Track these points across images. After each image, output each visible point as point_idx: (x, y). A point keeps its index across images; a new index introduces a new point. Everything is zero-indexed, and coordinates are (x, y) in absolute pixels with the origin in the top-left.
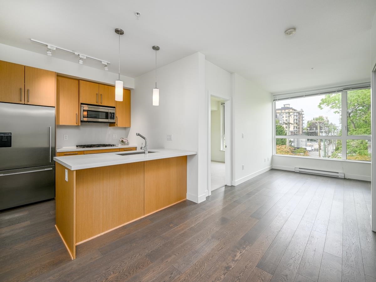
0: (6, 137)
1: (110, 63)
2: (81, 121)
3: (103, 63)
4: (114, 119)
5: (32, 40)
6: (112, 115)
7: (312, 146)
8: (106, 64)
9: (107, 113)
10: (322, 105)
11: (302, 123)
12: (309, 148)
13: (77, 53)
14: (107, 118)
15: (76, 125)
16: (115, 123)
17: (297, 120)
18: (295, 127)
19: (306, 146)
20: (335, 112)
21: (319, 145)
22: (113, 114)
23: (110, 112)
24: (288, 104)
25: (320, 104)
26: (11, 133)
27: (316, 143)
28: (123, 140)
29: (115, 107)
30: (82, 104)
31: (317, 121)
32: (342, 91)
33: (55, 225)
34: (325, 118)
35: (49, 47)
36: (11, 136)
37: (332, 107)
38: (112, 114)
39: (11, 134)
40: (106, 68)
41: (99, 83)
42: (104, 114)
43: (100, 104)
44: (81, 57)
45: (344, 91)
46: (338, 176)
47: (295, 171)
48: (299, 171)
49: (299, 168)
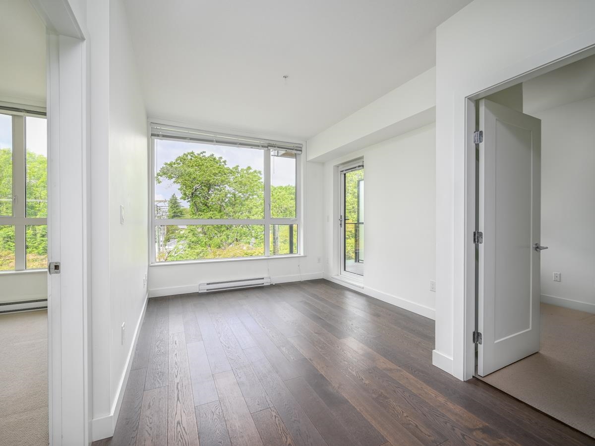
10: (159, 177)
32: (266, 147)
45: (269, 148)
46: (263, 284)
47: (200, 292)
48: (207, 290)
49: (208, 284)
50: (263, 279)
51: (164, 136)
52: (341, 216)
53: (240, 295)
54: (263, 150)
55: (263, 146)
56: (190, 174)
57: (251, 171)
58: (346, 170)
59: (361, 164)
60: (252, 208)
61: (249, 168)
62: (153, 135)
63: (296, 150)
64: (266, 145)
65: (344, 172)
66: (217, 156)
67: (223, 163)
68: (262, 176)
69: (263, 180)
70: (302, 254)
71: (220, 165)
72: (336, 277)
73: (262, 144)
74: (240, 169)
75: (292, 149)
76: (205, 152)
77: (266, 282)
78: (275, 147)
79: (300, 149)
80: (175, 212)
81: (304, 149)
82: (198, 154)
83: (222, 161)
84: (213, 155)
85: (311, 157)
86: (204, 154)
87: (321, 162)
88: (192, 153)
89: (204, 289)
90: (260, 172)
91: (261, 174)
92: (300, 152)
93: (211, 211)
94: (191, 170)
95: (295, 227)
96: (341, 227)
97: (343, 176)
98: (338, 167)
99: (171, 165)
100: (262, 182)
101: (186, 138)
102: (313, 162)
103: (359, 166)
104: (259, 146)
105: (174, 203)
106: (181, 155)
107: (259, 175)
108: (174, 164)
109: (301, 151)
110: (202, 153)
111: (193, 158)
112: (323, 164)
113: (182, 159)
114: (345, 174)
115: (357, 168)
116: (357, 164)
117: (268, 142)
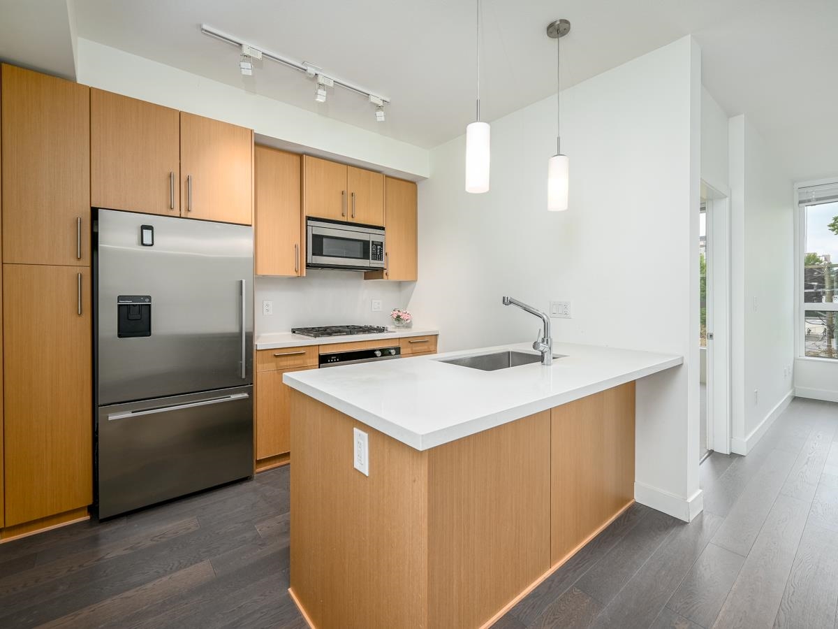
0: (137, 307)
1: (388, 100)
2: (307, 263)
3: (373, 99)
4: (381, 259)
5: (205, 27)
6: (377, 249)
8: (381, 103)
9: (366, 244)
13: (311, 71)
14: (365, 256)
15: (294, 274)
16: (382, 269)
21: (829, 326)
22: (379, 247)
23: (373, 242)
26: (149, 297)
27: (819, 321)
28: (400, 314)
29: (383, 229)
30: (309, 218)
33: (290, 590)
34: (823, 259)
35: (246, 51)
36: (150, 305)
38: (377, 245)
39: (150, 301)
40: (380, 116)
41: (347, 164)
42: (359, 246)
43: (350, 220)
44: (321, 80)
51: (818, 200)
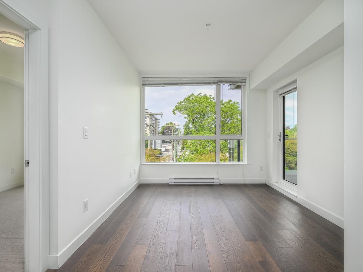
7: (165, 147)
10: (175, 111)
11: (158, 127)
12: (163, 150)
17: (154, 124)
18: (153, 131)
19: (161, 147)
20: (185, 118)
21: (172, 146)
24: (147, 110)
25: (174, 110)
31: (171, 125)
32: (217, 83)
37: (183, 114)
45: (219, 83)
46: (214, 183)
47: (169, 184)
48: (174, 183)
49: (174, 179)
50: (213, 179)
51: (149, 85)
52: (280, 133)
53: (193, 189)
54: (215, 86)
55: (214, 83)
56: (190, 108)
57: (232, 103)
58: (284, 93)
59: (295, 87)
60: (231, 128)
61: (230, 101)
62: (143, 85)
63: (241, 82)
64: (217, 81)
65: (283, 95)
66: (208, 95)
67: (212, 99)
68: (240, 105)
69: (240, 108)
70: (246, 163)
71: (210, 101)
72: (276, 184)
73: (213, 82)
74: (224, 102)
75: (238, 82)
76: (201, 93)
77: (216, 181)
78: (223, 82)
79: (244, 81)
80: (187, 132)
81: (247, 81)
82: (198, 95)
83: (211, 97)
84: (206, 94)
85: (253, 86)
86: (201, 95)
87: (263, 89)
88: (193, 95)
89: (172, 182)
90: (238, 103)
91: (238, 104)
92: (244, 84)
93: (204, 131)
94: (191, 105)
95: (241, 141)
96: (280, 142)
97: (282, 99)
98: (278, 91)
99: (181, 103)
100: (240, 110)
101: (162, 84)
102: (256, 90)
103: (294, 88)
104: (210, 83)
105: (187, 127)
106: (187, 97)
107: (237, 105)
108: (182, 102)
109: (246, 82)
110: (199, 94)
111: (193, 98)
112: (265, 91)
113: (188, 99)
114: (284, 97)
115: (293, 90)
116: (292, 88)
117: (218, 79)
